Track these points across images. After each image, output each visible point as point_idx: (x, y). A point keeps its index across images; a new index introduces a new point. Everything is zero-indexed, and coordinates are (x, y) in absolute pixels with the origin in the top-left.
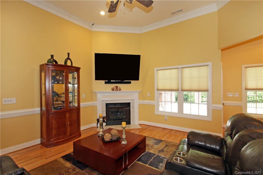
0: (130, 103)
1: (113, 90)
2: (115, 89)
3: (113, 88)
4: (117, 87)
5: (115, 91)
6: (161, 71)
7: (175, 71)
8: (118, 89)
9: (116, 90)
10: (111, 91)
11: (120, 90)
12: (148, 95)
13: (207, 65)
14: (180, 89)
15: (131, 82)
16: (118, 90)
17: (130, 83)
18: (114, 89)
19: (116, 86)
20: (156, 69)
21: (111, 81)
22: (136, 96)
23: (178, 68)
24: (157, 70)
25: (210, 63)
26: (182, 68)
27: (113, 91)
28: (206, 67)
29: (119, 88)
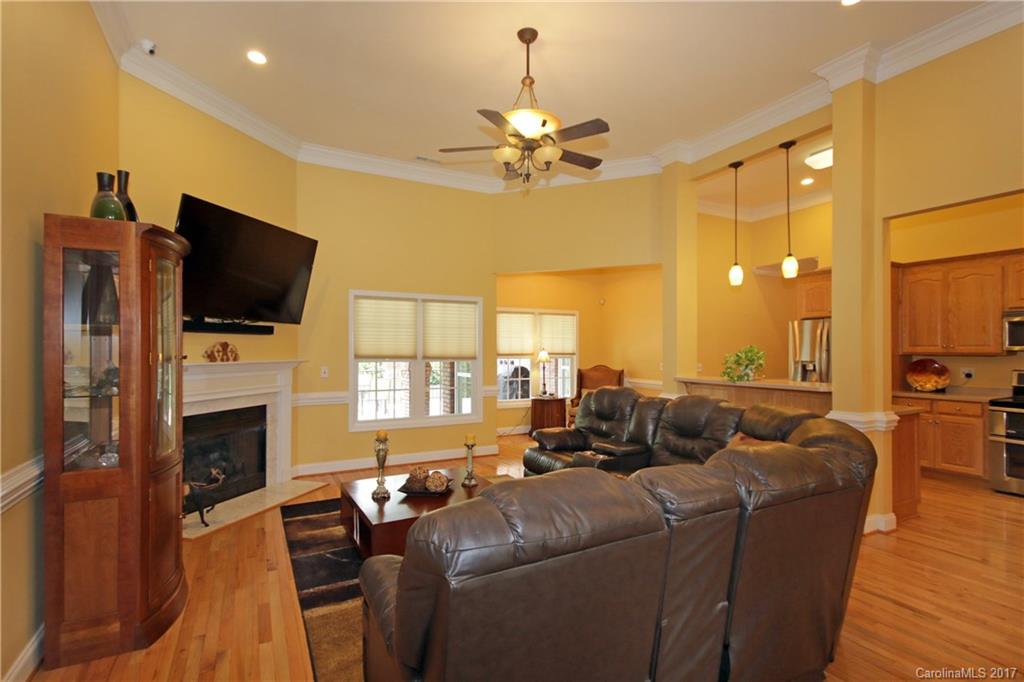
0: (265, 407)
1: (211, 357)
3: (212, 352)
4: (226, 345)
5: (218, 362)
6: (369, 301)
7: (407, 306)
8: (229, 354)
9: (222, 360)
10: (204, 362)
11: (235, 359)
12: (323, 375)
13: (475, 303)
14: (420, 356)
15: (272, 328)
17: (269, 331)
18: (216, 354)
19: (223, 341)
20: (353, 293)
21: (207, 320)
22: (283, 379)
23: (416, 300)
24: (357, 297)
25: (480, 300)
26: (424, 301)
27: (211, 361)
28: (473, 306)
29: (231, 352)
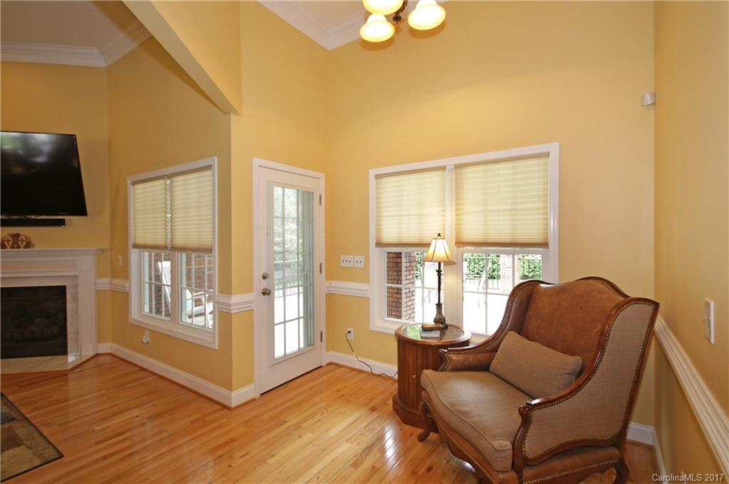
0: (65, 287)
1: (2, 245)
2: (11, 243)
3: (3, 241)
4: (16, 236)
5: (9, 249)
6: (139, 186)
7: (160, 186)
8: (20, 243)
9: (12, 247)
11: (27, 246)
13: (209, 167)
15: (64, 220)
16: (19, 247)
17: (62, 223)
18: (6, 243)
19: (15, 233)
23: (165, 177)
25: (213, 161)
27: (3, 248)
29: (22, 241)
